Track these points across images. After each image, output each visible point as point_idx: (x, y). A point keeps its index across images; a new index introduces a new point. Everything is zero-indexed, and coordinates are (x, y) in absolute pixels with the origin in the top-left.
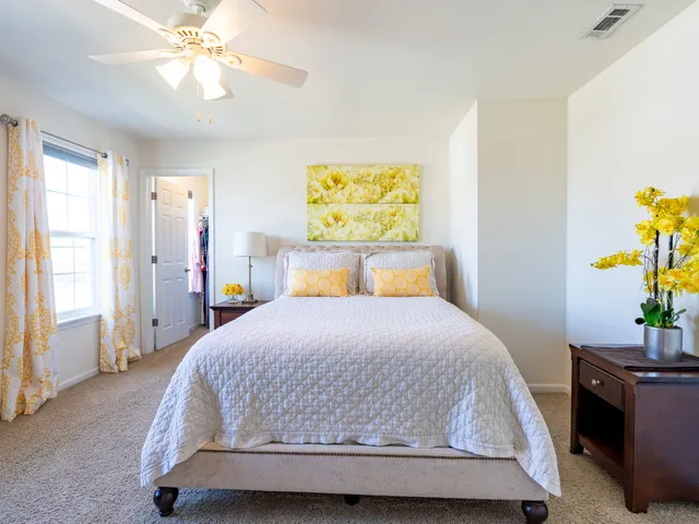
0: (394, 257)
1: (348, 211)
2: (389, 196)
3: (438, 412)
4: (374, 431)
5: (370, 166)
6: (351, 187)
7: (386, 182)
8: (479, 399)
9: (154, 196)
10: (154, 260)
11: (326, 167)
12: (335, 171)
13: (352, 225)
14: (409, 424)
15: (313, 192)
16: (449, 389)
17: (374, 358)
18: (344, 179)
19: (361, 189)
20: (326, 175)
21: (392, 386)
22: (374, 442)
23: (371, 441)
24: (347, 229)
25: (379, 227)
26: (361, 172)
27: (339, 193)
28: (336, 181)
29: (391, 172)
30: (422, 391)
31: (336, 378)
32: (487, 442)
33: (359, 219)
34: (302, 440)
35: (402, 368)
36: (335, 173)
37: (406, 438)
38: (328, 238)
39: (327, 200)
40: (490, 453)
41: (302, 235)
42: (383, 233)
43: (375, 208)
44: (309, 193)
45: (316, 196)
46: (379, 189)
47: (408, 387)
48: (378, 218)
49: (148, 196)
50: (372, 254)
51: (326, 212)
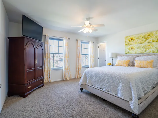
0: (143, 57)
1: (135, 46)
2: (148, 41)
3: (115, 88)
4: (105, 88)
5: (141, 34)
6: (136, 40)
7: (146, 37)
8: (122, 86)
9: (98, 47)
10: (98, 58)
11: (129, 36)
12: (131, 37)
13: (136, 49)
14: (110, 88)
15: (126, 43)
16: (117, 83)
17: (105, 75)
18: (134, 38)
19: (139, 40)
20: (129, 38)
21: (107, 80)
22: (104, 90)
23: (104, 89)
24: (135, 51)
25: (144, 49)
26: (139, 36)
27: (133, 42)
28: (132, 39)
29: (148, 34)
30: (112, 82)
31: (100, 77)
32: (123, 96)
33: (139, 48)
34: (95, 86)
35: (109, 77)
36: (132, 37)
37: (109, 91)
38: (130, 53)
39: (130, 44)
40: (122, 98)
41: (124, 53)
42: (145, 51)
43: (143, 45)
44: (125, 43)
45: (127, 43)
46: (144, 39)
47: (110, 81)
48: (144, 47)
49: (97, 47)
50: (137, 57)
51: (129, 47)
